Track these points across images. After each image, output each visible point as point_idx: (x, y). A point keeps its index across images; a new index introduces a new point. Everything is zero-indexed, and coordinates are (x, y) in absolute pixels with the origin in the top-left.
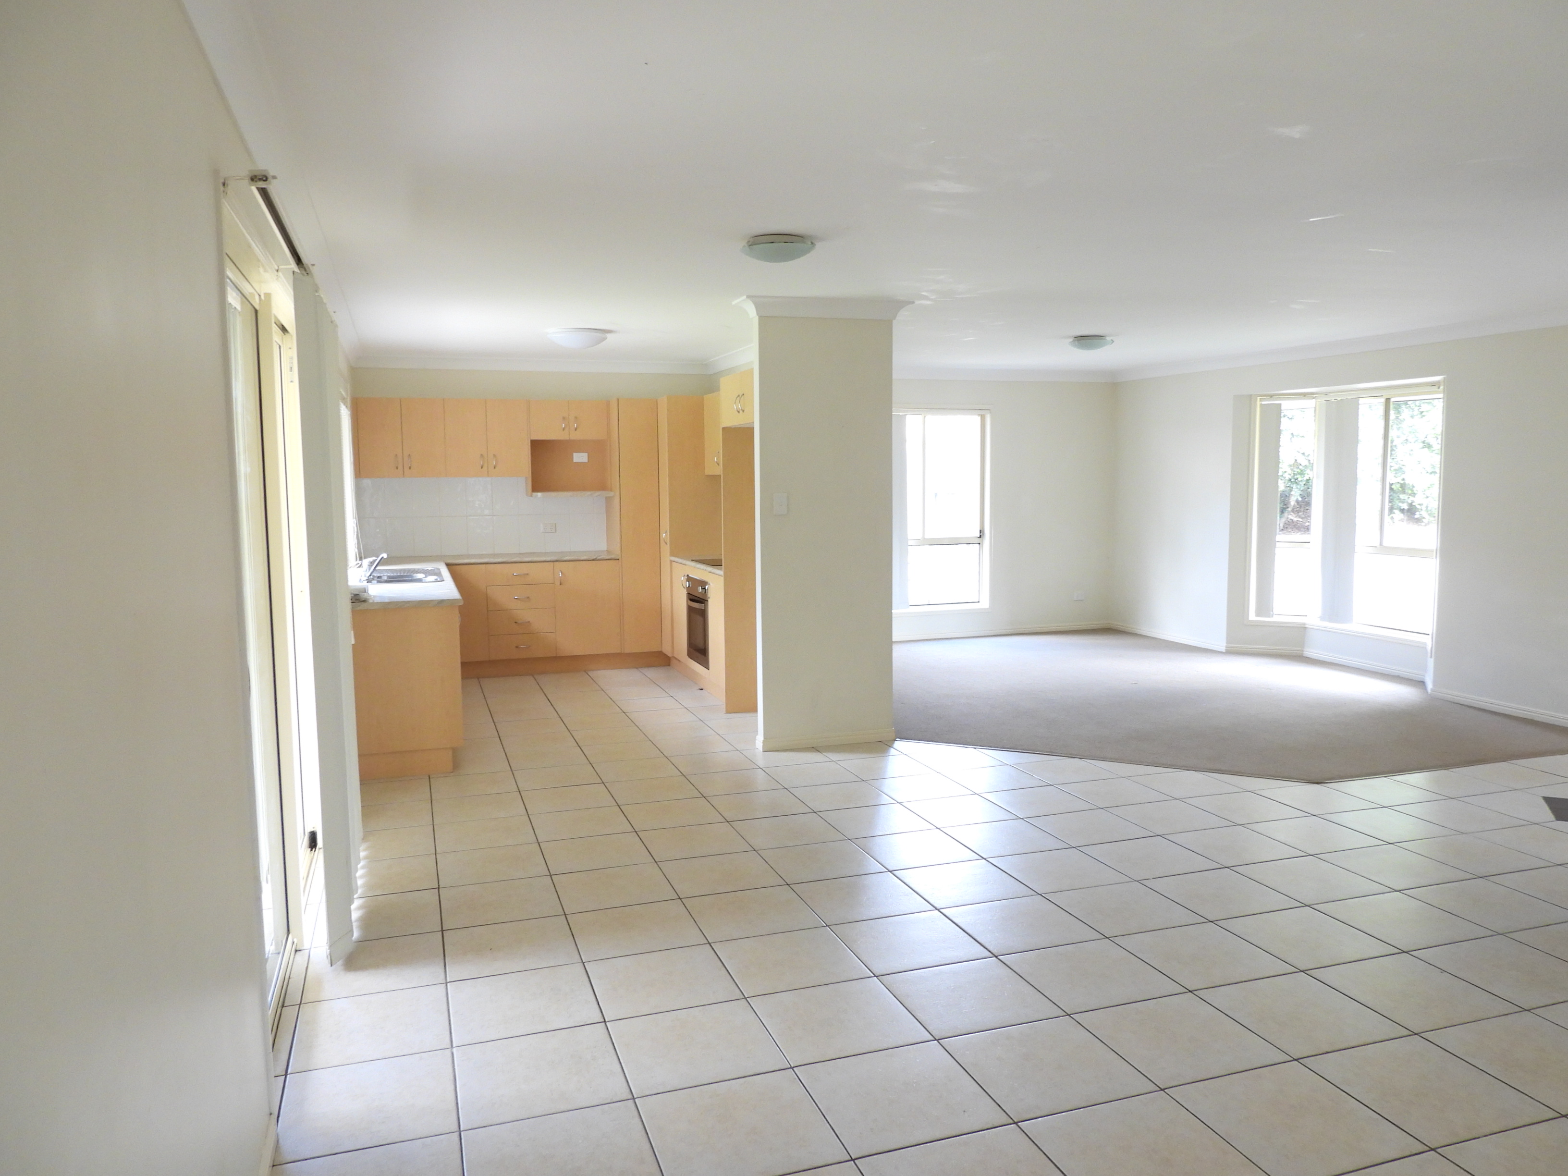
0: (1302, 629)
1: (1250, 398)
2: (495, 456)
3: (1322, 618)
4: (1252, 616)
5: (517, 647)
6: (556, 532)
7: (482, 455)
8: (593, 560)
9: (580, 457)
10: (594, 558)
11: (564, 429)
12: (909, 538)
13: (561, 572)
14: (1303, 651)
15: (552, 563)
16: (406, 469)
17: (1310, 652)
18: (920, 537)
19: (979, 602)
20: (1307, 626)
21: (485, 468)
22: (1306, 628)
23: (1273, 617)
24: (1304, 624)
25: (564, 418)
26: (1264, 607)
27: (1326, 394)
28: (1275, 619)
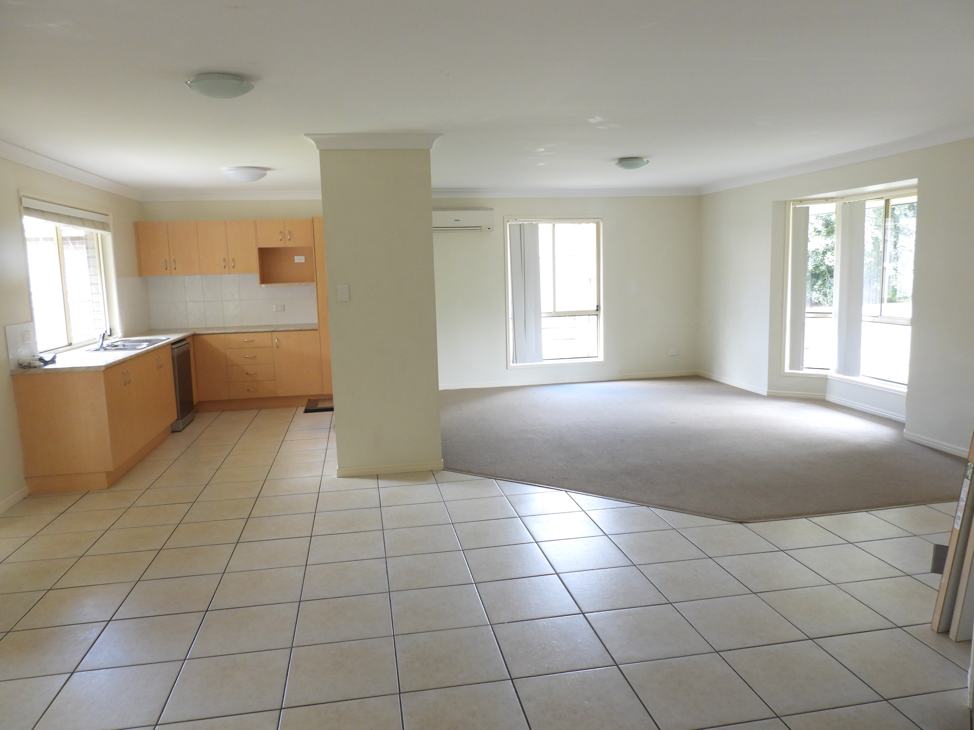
0: (825, 379)
1: (785, 204)
2: (233, 259)
3: (838, 372)
4: (787, 370)
5: (248, 390)
6: (284, 311)
7: (224, 259)
8: (299, 330)
9: (299, 259)
10: (300, 329)
11: (281, 240)
12: (542, 311)
13: (277, 339)
14: (825, 396)
15: (271, 333)
16: (173, 270)
17: (832, 398)
18: (552, 310)
19: (597, 357)
20: (829, 377)
21: (227, 267)
22: (827, 379)
23: (803, 370)
24: (826, 375)
25: (281, 232)
26: (797, 361)
27: (843, 198)
28: (805, 371)
